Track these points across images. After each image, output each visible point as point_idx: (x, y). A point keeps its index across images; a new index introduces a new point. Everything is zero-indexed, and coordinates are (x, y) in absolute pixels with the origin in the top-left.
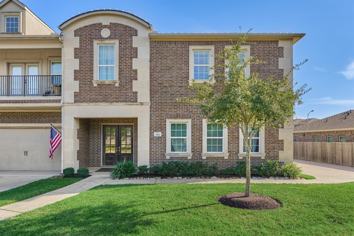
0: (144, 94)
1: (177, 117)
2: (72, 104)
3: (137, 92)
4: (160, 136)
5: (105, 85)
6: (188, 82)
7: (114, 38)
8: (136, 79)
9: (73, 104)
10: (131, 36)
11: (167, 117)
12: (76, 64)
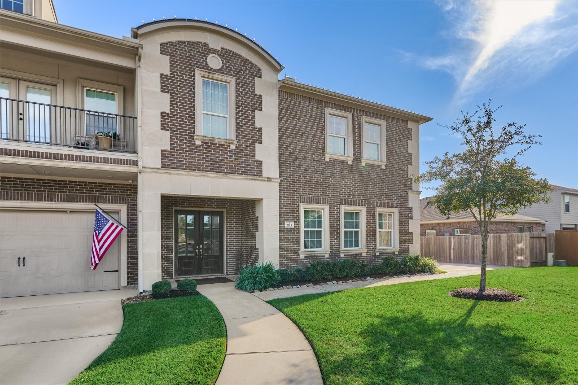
0: (271, 168)
1: (313, 201)
2: (158, 171)
3: (262, 162)
4: (292, 227)
5: (214, 144)
6: (324, 156)
7: (228, 73)
8: (261, 142)
9: (160, 171)
10: (253, 76)
11: (300, 200)
12: (164, 103)
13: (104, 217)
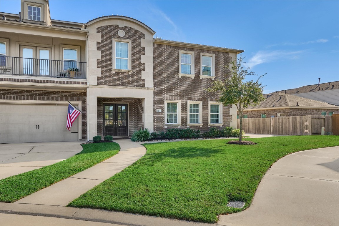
0: (149, 82)
1: (172, 99)
2: (96, 86)
3: (144, 80)
4: (160, 112)
5: (121, 73)
6: (178, 75)
7: (128, 38)
8: (144, 70)
9: (97, 86)
10: (140, 38)
11: (165, 98)
12: (98, 55)
13: (72, 107)
